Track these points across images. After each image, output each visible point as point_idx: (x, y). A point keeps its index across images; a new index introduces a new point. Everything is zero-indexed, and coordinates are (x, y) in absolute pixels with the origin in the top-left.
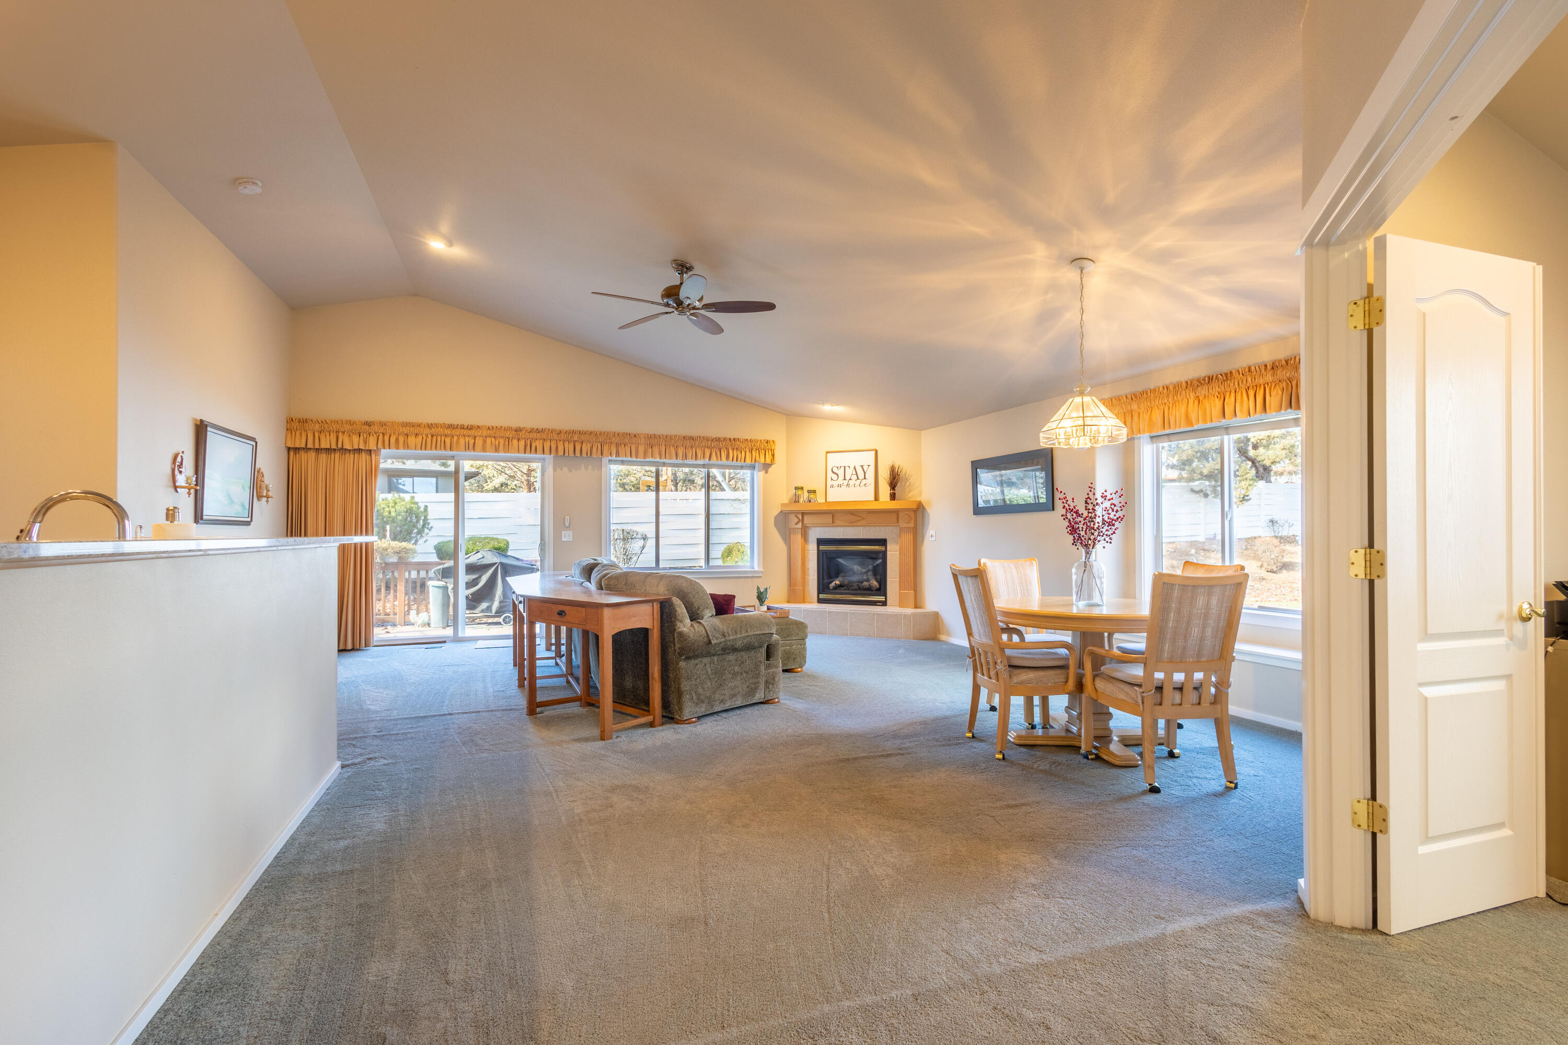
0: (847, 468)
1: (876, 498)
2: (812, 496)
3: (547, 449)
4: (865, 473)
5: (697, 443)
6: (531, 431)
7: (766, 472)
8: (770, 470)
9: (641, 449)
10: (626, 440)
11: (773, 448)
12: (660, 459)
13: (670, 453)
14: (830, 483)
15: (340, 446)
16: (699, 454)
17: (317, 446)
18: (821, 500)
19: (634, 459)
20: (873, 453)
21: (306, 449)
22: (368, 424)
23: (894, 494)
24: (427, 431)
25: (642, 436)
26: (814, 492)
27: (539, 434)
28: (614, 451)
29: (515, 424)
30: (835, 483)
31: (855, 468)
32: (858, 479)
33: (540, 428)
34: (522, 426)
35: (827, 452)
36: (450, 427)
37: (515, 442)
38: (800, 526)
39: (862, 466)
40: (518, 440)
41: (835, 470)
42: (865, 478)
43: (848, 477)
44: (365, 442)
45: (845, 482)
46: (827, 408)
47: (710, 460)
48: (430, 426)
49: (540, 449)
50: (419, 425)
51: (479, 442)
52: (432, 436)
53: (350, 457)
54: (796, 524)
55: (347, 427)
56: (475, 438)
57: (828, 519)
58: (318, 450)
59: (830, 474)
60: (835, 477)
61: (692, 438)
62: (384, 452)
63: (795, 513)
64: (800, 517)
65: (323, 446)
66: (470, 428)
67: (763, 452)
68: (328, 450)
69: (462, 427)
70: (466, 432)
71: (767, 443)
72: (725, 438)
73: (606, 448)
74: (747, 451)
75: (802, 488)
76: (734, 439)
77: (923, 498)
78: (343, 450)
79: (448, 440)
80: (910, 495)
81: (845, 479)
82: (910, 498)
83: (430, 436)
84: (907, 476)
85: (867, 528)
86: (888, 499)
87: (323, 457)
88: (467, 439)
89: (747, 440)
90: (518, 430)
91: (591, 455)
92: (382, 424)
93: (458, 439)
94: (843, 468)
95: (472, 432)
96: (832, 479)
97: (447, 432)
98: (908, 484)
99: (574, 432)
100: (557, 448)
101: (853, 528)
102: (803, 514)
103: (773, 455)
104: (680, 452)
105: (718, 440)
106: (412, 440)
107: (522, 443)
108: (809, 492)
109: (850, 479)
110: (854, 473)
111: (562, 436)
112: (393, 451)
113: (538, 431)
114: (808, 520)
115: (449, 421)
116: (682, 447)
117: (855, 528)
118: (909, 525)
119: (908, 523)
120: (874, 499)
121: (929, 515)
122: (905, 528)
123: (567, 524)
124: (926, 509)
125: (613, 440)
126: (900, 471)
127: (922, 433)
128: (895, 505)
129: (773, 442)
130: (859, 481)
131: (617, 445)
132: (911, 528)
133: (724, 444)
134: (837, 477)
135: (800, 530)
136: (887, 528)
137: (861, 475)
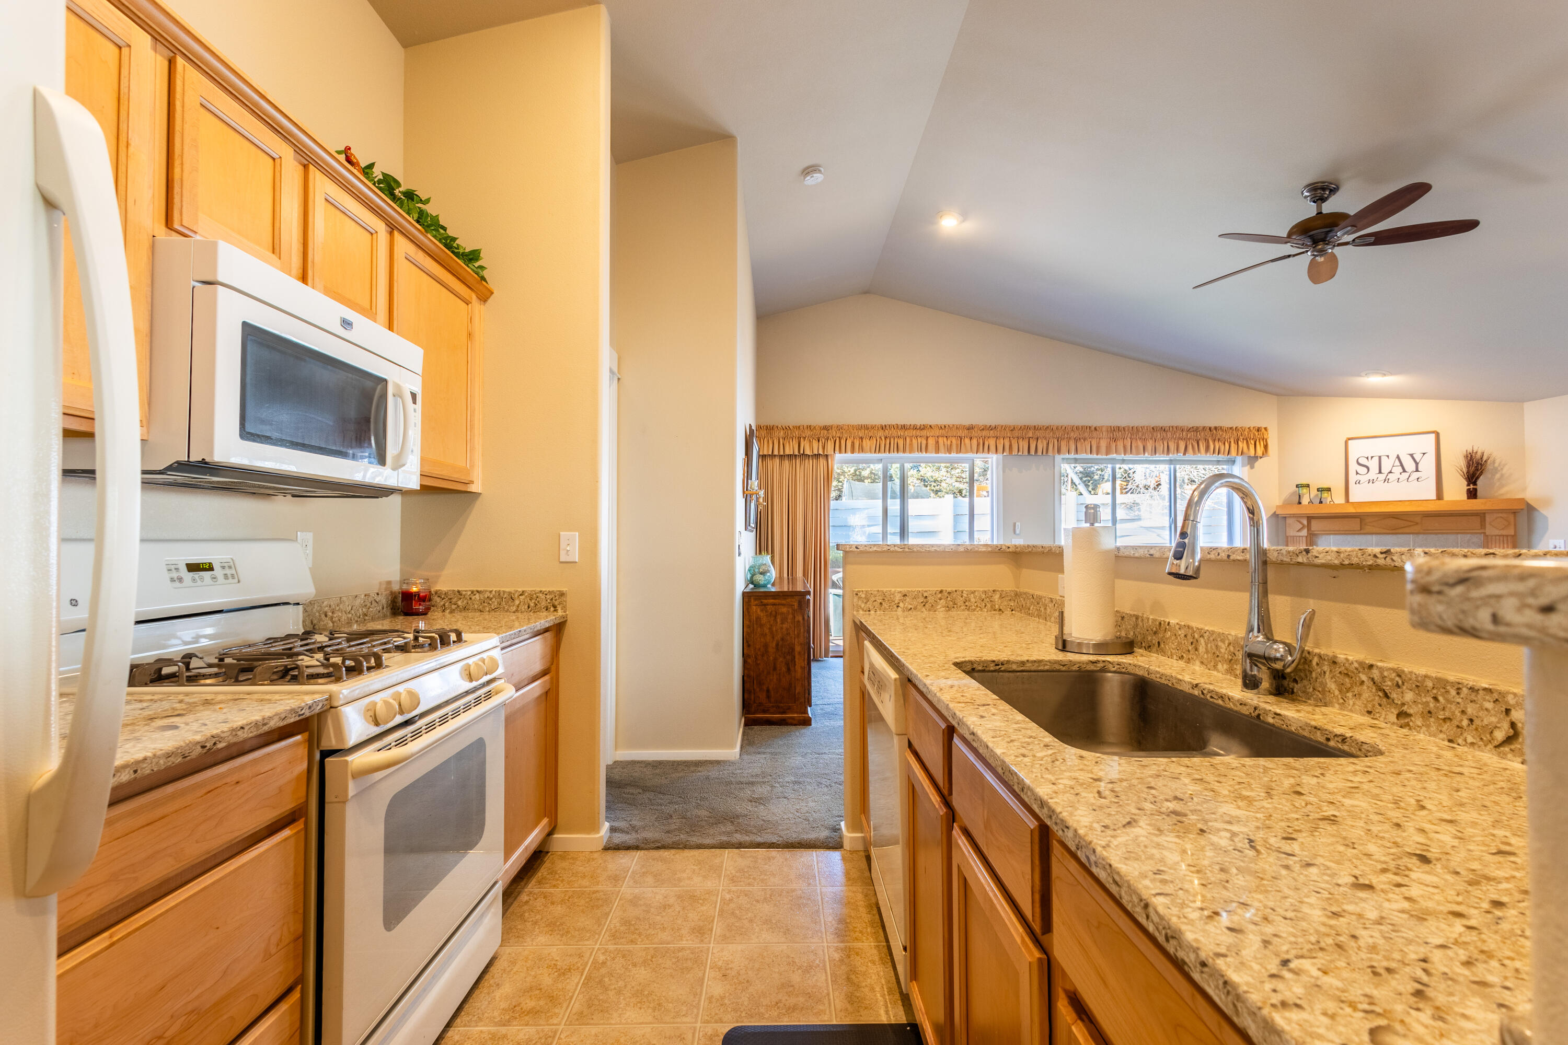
0: (1384, 459)
1: (1440, 496)
2: (1325, 495)
3: (1000, 448)
4: (1417, 464)
5: (1169, 434)
6: (984, 428)
7: (1252, 467)
8: (1257, 464)
9: (1103, 444)
10: (1086, 435)
11: (1265, 437)
12: (1125, 455)
13: (1137, 447)
14: (1353, 478)
15: (802, 452)
16: (1172, 446)
17: (782, 453)
18: (1339, 499)
19: (1095, 456)
20: (1433, 436)
21: (773, 456)
22: (826, 428)
23: (1476, 490)
24: (881, 433)
25: (1104, 429)
26: (1329, 490)
27: (992, 432)
28: (1073, 448)
29: (967, 423)
30: (1364, 479)
31: (1398, 457)
32: (1404, 471)
33: (993, 425)
34: (974, 424)
35: (1349, 439)
36: (904, 427)
37: (967, 441)
38: (1304, 532)
39: (1412, 455)
40: (971, 439)
41: (1362, 461)
42: (1417, 470)
43: (1385, 470)
44: (824, 448)
45: (1382, 477)
46: (1375, 380)
47: (1184, 454)
48: (883, 428)
49: (993, 448)
50: (873, 427)
51: (931, 442)
52: (886, 438)
53: (809, 463)
54: (1299, 531)
55: (808, 433)
56: (927, 438)
57: (1355, 524)
58: (782, 457)
59: (1353, 467)
60: (1363, 470)
61: (1163, 429)
62: (838, 456)
63: (1297, 517)
64: (1305, 522)
65: (787, 452)
66: (923, 428)
67: (1253, 442)
68: (791, 457)
69: (915, 428)
70: (918, 433)
71: (1258, 431)
72: (1204, 428)
73: (1063, 444)
74: (1232, 442)
75: (1308, 486)
76: (1216, 428)
77: (1530, 495)
78: (804, 456)
79: (901, 442)
80: (1503, 491)
81: (1380, 472)
82: (1502, 495)
83: (883, 438)
84: (1496, 465)
85: (1421, 536)
86: (1465, 497)
87: (786, 463)
88: (919, 439)
89: (1231, 428)
90: (970, 428)
91: (1047, 452)
92: (839, 428)
93: (911, 440)
94: (1376, 460)
95: (924, 433)
96: (1357, 473)
97: (900, 433)
98: (1498, 476)
99: (1027, 428)
100: (1011, 446)
101: (1394, 537)
102: (1310, 518)
103: (1266, 447)
104: (1150, 445)
105: (1196, 430)
106: (867, 443)
107: (975, 442)
108: (1320, 490)
109: (1390, 472)
110: (1397, 463)
111: (1016, 433)
112: (849, 455)
113: (991, 428)
114: (1315, 525)
115: (901, 421)
116: (1151, 441)
117: (1400, 536)
118: (1504, 532)
119: (1503, 529)
120: (1434, 497)
121: (1546, 518)
122: (1496, 536)
123: (1018, 532)
124: (1537, 510)
125: (1072, 434)
126: (1485, 458)
127: (1527, 406)
128: (1475, 505)
129: (1266, 429)
130: (1405, 475)
131: (1076, 440)
132: (1507, 536)
133: (1202, 434)
134: (1366, 470)
135: (1304, 539)
136: (1459, 536)
137: (1409, 465)
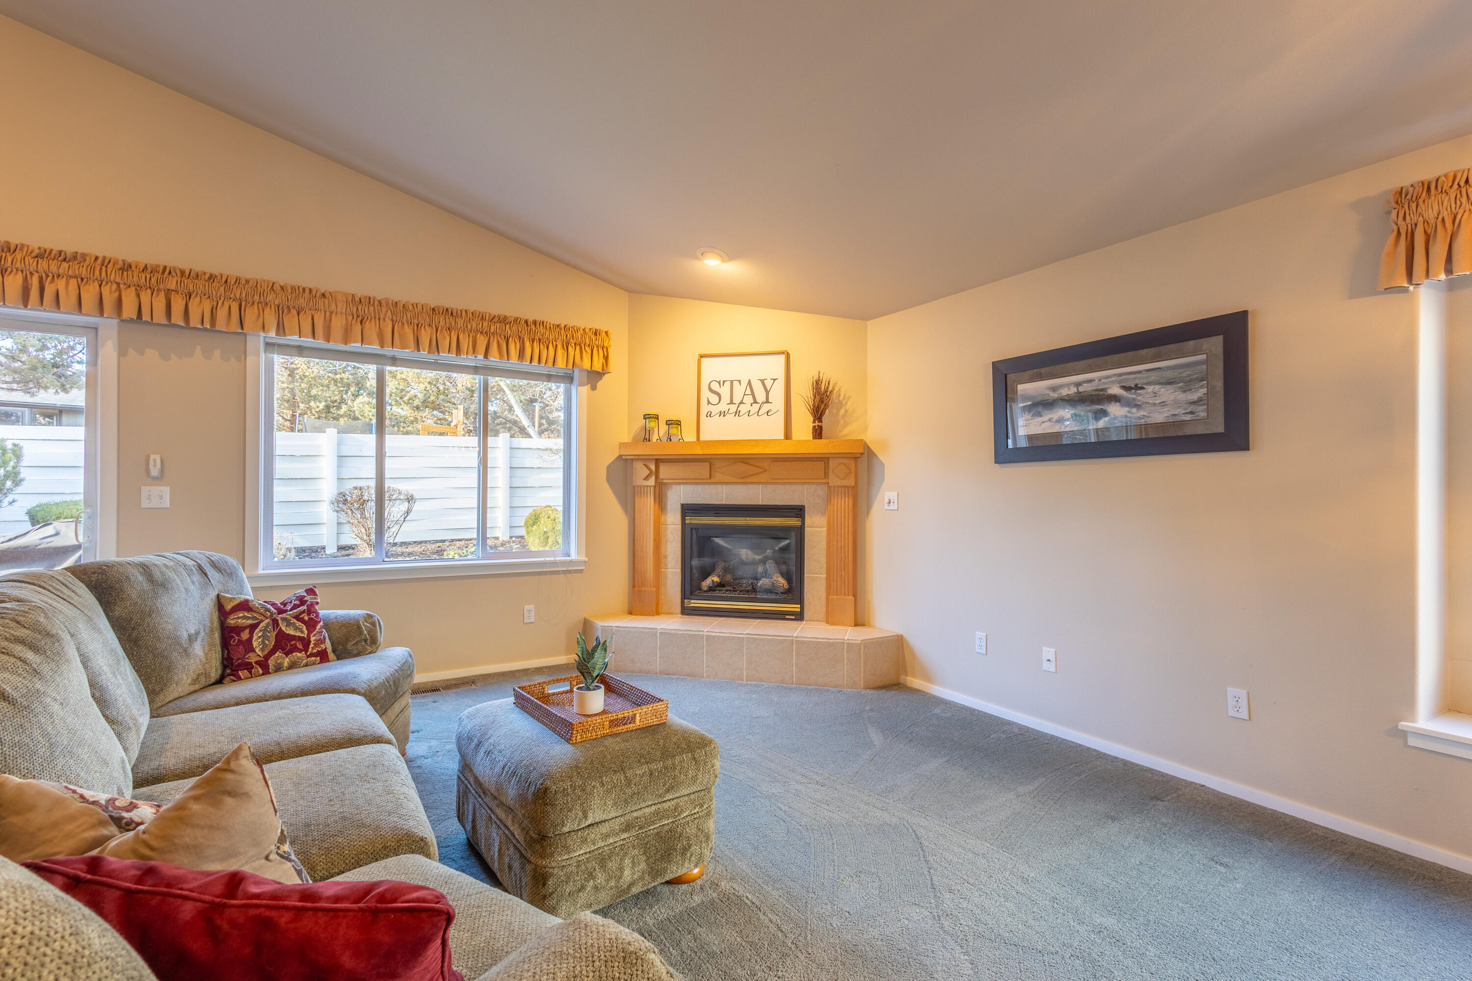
0: (736, 384)
1: (788, 435)
2: (674, 431)
4: (767, 392)
5: (460, 322)
7: (594, 388)
8: (600, 384)
9: (338, 324)
10: (301, 302)
11: (606, 345)
12: (382, 346)
13: (404, 338)
14: (704, 409)
16: (465, 343)
18: (689, 436)
20: (783, 358)
23: (821, 428)
25: (338, 297)
26: (678, 423)
28: (273, 324)
30: (715, 410)
31: (749, 383)
32: (755, 402)
35: (702, 356)
38: (652, 482)
39: (762, 381)
41: (715, 386)
42: (767, 401)
43: (737, 400)
45: (733, 408)
46: (710, 266)
47: (486, 356)
54: (646, 478)
57: (703, 470)
59: (705, 394)
60: (714, 399)
61: (449, 312)
63: (644, 459)
64: (653, 467)
67: (589, 351)
71: (596, 334)
72: (516, 319)
73: (251, 315)
74: (559, 347)
75: (657, 417)
76: (535, 322)
77: (870, 437)
80: (846, 431)
81: (732, 403)
82: (846, 435)
84: (841, 398)
85: (770, 487)
86: (810, 437)
89: (558, 326)
91: (214, 324)
94: (728, 384)
96: (709, 403)
98: (842, 411)
101: (744, 487)
102: (658, 461)
103: (606, 358)
104: (425, 336)
105: (503, 320)
108: (669, 423)
109: (742, 403)
110: (748, 392)
114: (666, 472)
116: (428, 329)
117: (750, 486)
118: (845, 483)
119: (844, 478)
120: (781, 436)
121: (882, 464)
122: (838, 487)
123: (155, 472)
124: (876, 456)
125: (270, 298)
126: (830, 388)
127: (870, 323)
128: (821, 447)
129: (606, 333)
130: (757, 406)
131: (280, 311)
132: (848, 487)
133: (514, 328)
134: (717, 398)
135: (652, 489)
136: (806, 486)
137: (761, 396)
